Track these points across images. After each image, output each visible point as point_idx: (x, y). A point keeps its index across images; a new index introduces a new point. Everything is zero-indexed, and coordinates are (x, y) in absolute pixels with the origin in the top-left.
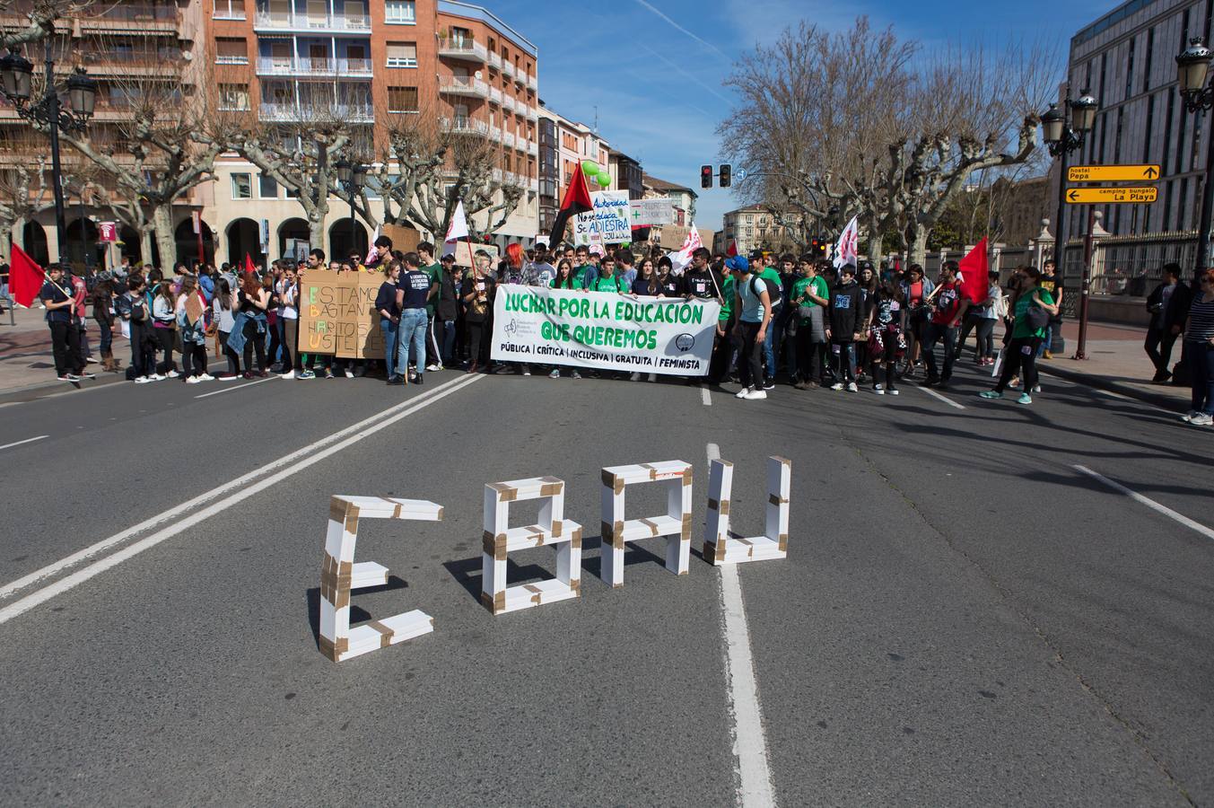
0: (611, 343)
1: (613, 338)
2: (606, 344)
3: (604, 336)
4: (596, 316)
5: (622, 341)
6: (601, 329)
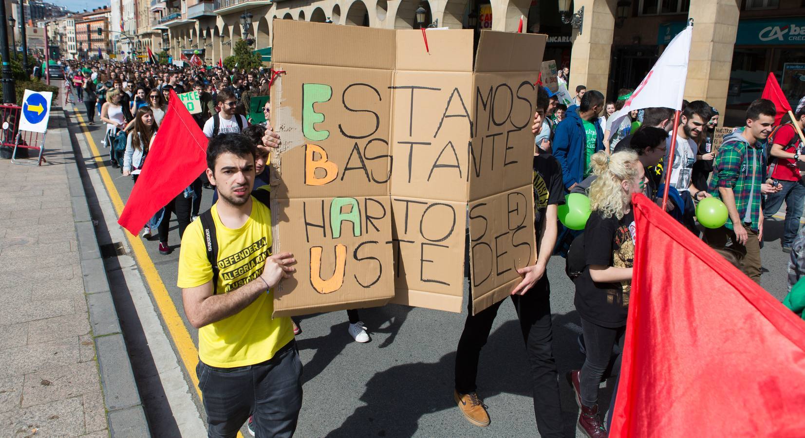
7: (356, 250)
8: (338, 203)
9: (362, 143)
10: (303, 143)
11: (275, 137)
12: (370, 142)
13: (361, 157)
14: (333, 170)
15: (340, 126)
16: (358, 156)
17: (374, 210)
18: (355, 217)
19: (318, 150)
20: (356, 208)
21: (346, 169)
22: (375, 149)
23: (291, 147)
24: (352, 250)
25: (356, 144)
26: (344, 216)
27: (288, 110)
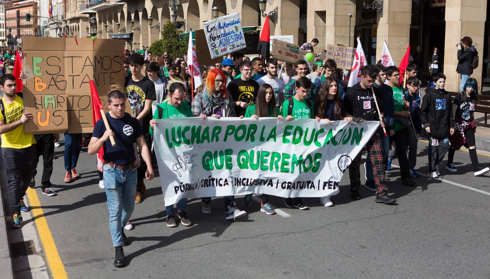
0: (277, 167)
1: (280, 164)
2: (271, 169)
3: (269, 161)
4: (262, 139)
6: (267, 153)
7: (54, 113)
8: (47, 97)
9: (55, 77)
10: (34, 77)
11: (24, 75)
12: (57, 76)
13: (54, 81)
14: (45, 86)
15: (46, 71)
16: (53, 81)
17: (60, 100)
18: (53, 102)
19: (39, 79)
20: (53, 99)
21: (49, 85)
22: (60, 78)
23: (29, 78)
24: (52, 113)
25: (53, 77)
26: (49, 102)
27: (28, 66)
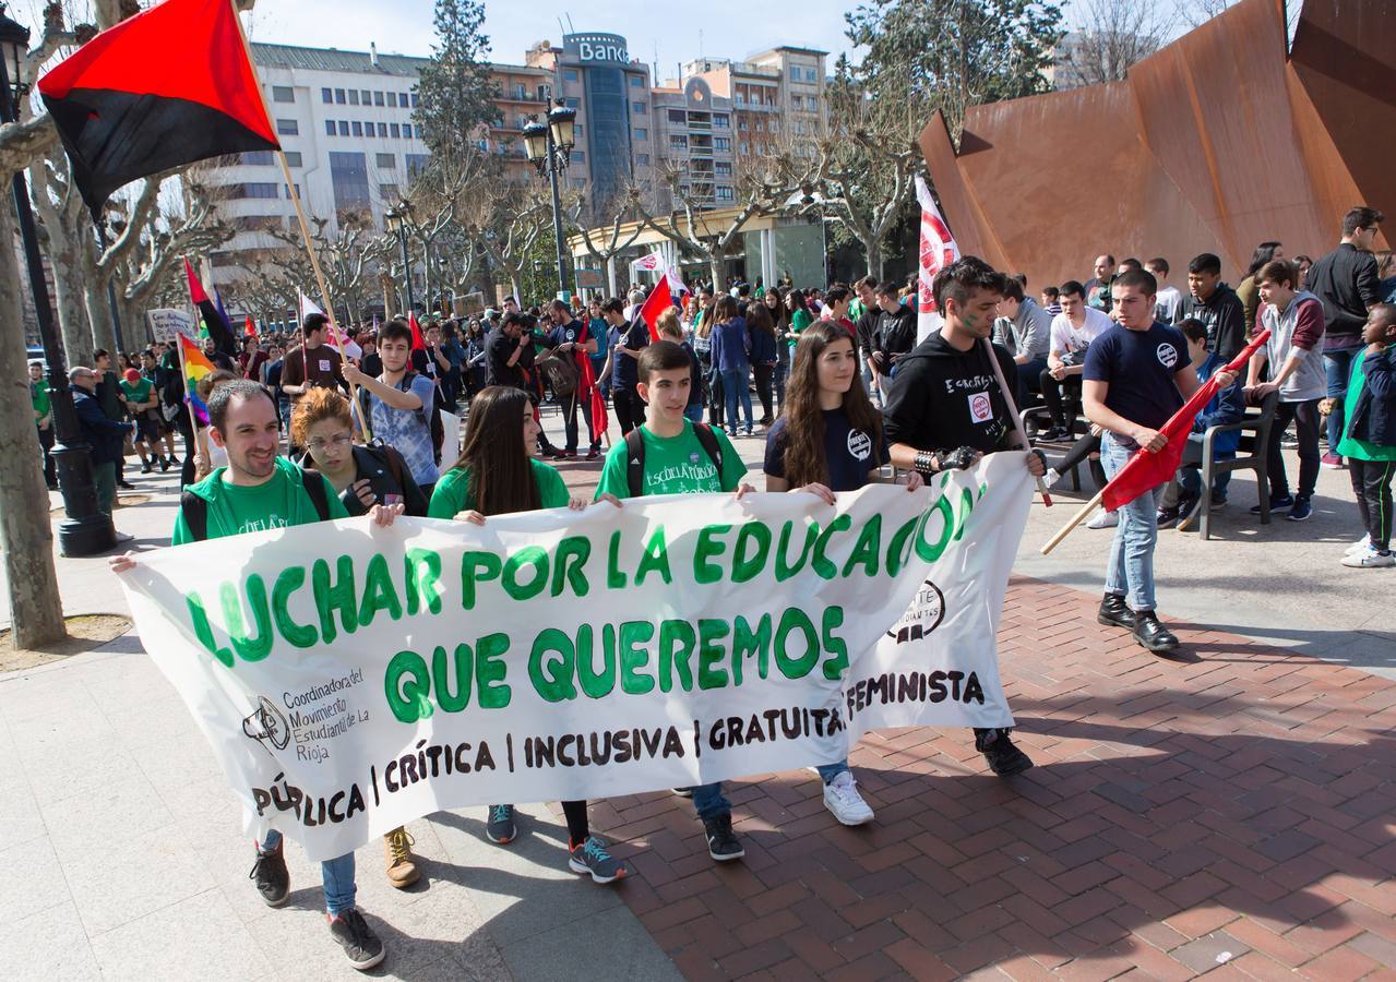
1: (694, 663)
2: (666, 683)
4: (616, 579)
5: (723, 665)
6: (641, 629)
